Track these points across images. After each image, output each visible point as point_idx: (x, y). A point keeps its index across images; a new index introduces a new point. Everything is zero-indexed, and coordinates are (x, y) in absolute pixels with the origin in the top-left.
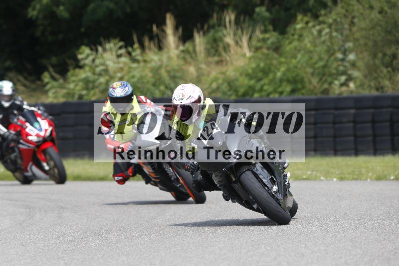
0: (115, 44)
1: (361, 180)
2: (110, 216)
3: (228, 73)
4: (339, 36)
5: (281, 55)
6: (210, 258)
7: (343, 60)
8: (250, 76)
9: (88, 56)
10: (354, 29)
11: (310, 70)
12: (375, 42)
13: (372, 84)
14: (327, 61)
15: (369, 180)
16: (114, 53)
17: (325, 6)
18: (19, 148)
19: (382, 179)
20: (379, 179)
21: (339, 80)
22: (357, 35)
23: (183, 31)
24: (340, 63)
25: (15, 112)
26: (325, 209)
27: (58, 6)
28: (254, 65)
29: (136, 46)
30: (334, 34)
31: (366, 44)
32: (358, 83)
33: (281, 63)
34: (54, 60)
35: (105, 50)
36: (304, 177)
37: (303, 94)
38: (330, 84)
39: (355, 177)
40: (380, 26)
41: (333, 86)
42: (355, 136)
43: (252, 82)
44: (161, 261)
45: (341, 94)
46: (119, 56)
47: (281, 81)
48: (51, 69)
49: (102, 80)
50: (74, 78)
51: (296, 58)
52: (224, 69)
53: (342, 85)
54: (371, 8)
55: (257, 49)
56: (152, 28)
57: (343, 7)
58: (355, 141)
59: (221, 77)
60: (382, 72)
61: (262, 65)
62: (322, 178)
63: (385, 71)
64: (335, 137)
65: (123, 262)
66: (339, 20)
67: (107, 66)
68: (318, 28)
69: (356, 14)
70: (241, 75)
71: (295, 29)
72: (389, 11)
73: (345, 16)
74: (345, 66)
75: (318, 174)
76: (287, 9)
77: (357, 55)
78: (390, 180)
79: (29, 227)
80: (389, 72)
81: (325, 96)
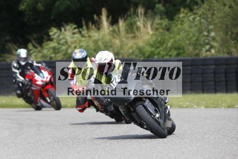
0: (71, 27)
1: (218, 107)
2: (68, 129)
3: (139, 44)
4: (206, 22)
5: (171, 33)
6: (128, 154)
7: (208, 36)
8: (151, 46)
9: (55, 33)
10: (214, 17)
11: (188, 42)
12: (227, 25)
13: (225, 50)
14: (198, 37)
15: (223, 108)
16: (71, 32)
17: (197, 4)
18: (32, 90)
19: (231, 107)
20: (229, 107)
21: (205, 48)
22: (216, 21)
23: (112, 18)
24: (206, 38)
25: (29, 67)
26: (197, 125)
27: (37, 4)
28: (154, 39)
29: (84, 27)
30: (203, 20)
31: (221, 27)
32: (217, 50)
33: (170, 38)
34: (35, 36)
35: (65, 30)
36: (185, 106)
37: (184, 57)
38: (200, 50)
39: (215, 106)
40: (230, 15)
41: (202, 51)
42: (215, 82)
43: (153, 49)
44: (99, 156)
45: (206, 56)
46: (74, 33)
47: (171, 49)
48: (33, 42)
49: (64, 48)
50: (46, 47)
51: (179, 34)
52: (136, 41)
53: (207, 51)
54: (225, 5)
55: (157, 29)
56: (93, 17)
57: (207, 5)
58: (215, 85)
59: (135, 46)
60: (231, 43)
61: (159, 39)
62: (195, 107)
63: (233, 42)
64: (203, 82)
65: (76, 156)
66: (205, 12)
67: (67, 40)
68: (193, 16)
69: (215, 8)
70: (147, 45)
71: (179, 18)
72: (235, 7)
73: (209, 10)
74: (209, 40)
75: (193, 104)
76: (174, 6)
77: (216, 33)
78: (235, 108)
79: (20, 135)
80: (235, 43)
81: (197, 58)
